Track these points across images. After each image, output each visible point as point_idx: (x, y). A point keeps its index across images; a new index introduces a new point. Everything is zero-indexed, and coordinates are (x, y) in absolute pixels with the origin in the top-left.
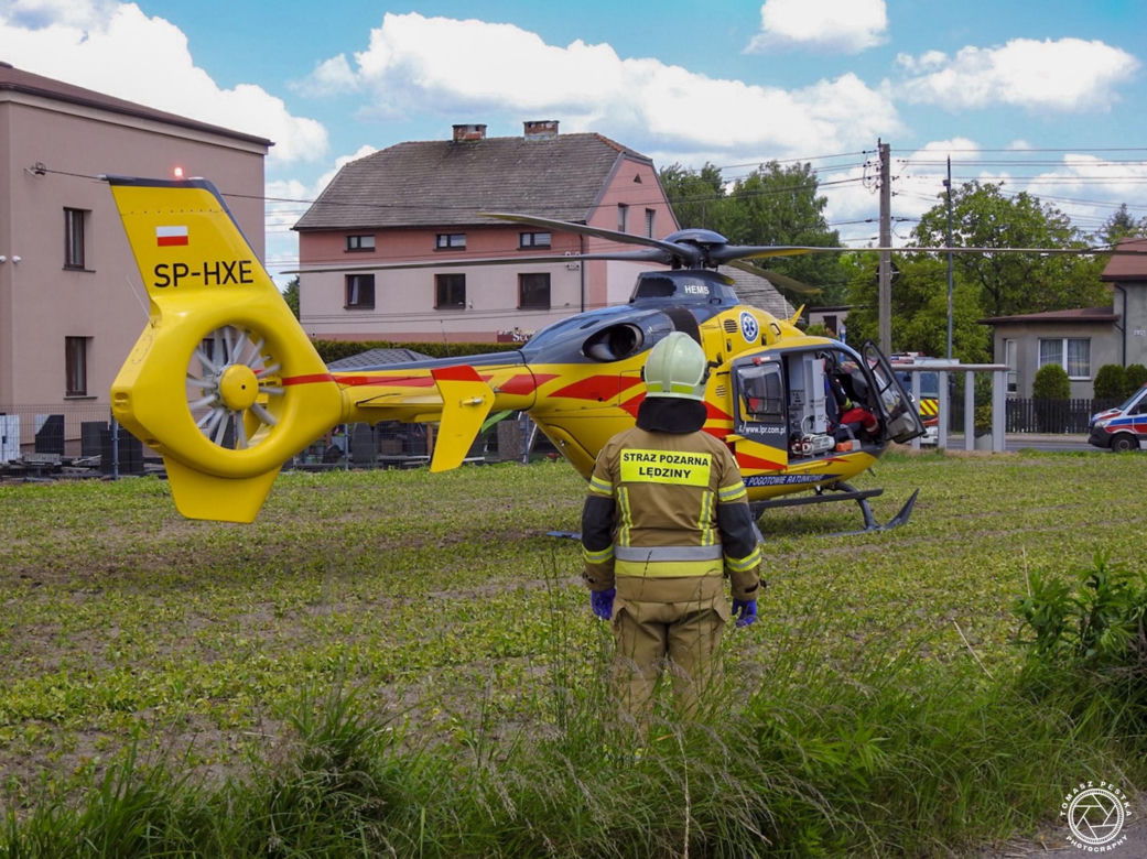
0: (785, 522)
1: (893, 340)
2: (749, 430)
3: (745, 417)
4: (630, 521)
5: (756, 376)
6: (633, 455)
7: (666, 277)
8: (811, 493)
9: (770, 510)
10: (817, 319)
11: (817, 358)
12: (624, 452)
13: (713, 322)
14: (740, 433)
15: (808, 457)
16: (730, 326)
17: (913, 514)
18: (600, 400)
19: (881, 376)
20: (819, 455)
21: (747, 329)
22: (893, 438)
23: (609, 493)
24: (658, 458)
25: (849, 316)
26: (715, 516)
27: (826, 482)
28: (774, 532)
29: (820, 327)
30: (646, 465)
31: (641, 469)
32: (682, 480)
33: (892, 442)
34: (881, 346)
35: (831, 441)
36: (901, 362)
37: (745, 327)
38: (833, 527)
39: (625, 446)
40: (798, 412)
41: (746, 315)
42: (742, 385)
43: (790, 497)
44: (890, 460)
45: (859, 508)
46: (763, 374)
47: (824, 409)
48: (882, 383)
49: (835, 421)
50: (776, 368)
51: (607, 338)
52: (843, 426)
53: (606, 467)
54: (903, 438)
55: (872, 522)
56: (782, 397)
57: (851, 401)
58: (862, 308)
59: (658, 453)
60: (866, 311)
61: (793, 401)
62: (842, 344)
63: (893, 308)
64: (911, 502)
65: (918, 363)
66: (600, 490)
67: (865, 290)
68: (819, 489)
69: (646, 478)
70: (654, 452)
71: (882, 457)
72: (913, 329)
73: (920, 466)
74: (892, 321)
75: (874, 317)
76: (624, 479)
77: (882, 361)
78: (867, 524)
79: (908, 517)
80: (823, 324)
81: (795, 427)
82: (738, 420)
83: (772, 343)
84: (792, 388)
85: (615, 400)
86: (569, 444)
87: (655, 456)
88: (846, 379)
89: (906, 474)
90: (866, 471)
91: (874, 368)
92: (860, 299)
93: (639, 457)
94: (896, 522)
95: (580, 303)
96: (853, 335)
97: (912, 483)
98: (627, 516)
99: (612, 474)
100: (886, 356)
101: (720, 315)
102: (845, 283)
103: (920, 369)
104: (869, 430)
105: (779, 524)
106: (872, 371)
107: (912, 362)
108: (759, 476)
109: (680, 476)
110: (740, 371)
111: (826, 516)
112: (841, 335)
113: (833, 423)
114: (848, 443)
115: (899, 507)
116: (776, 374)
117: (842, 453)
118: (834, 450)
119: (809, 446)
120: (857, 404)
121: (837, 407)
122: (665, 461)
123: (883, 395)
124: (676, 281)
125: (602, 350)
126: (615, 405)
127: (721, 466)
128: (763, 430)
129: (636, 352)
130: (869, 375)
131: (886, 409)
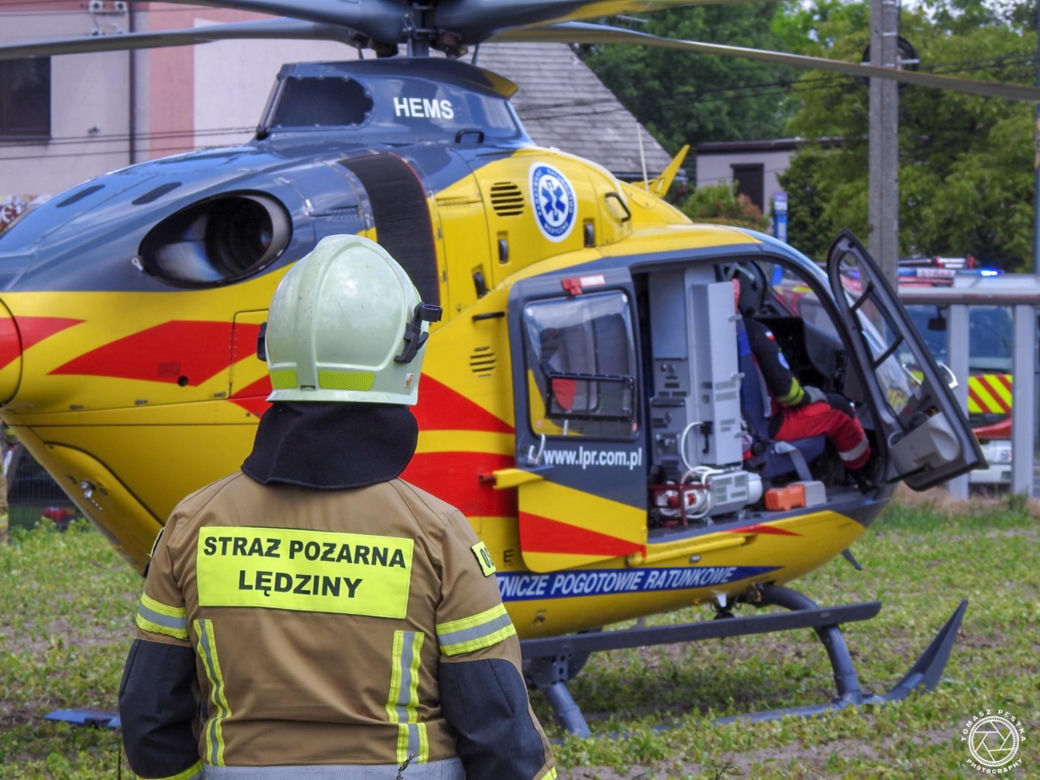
0: (639, 684)
1: (903, 226)
2: (552, 457)
3: (542, 425)
4: (224, 702)
5: (570, 323)
6: (225, 540)
7: (346, 76)
8: (703, 614)
9: (602, 654)
10: (716, 173)
11: (719, 279)
12: (206, 532)
13: (463, 188)
14: (529, 466)
15: (698, 524)
16: (507, 199)
17: (953, 663)
18: (182, 381)
19: (874, 322)
20: (724, 518)
21: (548, 207)
22: (904, 477)
23: (179, 633)
24: (283, 550)
25: (795, 164)
26: (431, 690)
27: (742, 584)
28: (614, 709)
29: (723, 194)
30: (255, 564)
31: (243, 574)
32: (341, 603)
33: (902, 485)
34: (872, 244)
35: (754, 484)
36: (923, 281)
37: (544, 201)
38: (757, 696)
39: (210, 519)
40: (673, 413)
41: (544, 171)
42: (536, 346)
43: (652, 622)
44: (895, 524)
45: (821, 648)
46: (587, 316)
47: (735, 404)
48: (878, 342)
49: (763, 435)
50: (619, 304)
51: (199, 227)
52: (783, 446)
53: (167, 571)
54: (930, 475)
55: (852, 682)
56: (632, 376)
57: (803, 383)
58: (826, 146)
59: (286, 536)
60: (837, 152)
61: (660, 384)
62: (780, 244)
63: (902, 146)
64: (949, 631)
65: (963, 286)
66: (156, 628)
67: (834, 101)
68: (723, 602)
69: (255, 598)
70: (274, 534)
71: (878, 519)
72: (951, 199)
73: (970, 541)
74: (901, 181)
75: (856, 167)
76: (207, 598)
77: (879, 288)
78: (841, 687)
79: (939, 673)
80: (730, 183)
81: (665, 449)
82: (525, 433)
83: (608, 243)
84: (657, 353)
85: (219, 382)
86: (104, 492)
87: (277, 543)
88: (791, 330)
89: (933, 561)
90: (840, 557)
91: (859, 303)
92: (821, 123)
93: (240, 545)
94: (911, 684)
95: (126, 130)
96: (803, 213)
97: (949, 582)
98: (218, 691)
99: (180, 587)
100: (884, 269)
101: (478, 172)
102: (784, 84)
103: (966, 300)
104: (846, 456)
105: (626, 688)
106: (852, 311)
107: (948, 282)
108: (576, 572)
109: (336, 592)
110: (530, 312)
111: (740, 668)
112: (774, 214)
113: (756, 438)
114: (793, 489)
115: (919, 644)
116: (618, 318)
117: (780, 512)
118: (760, 506)
119: (699, 498)
120: (816, 394)
121: (768, 400)
122: (300, 556)
123: (881, 370)
124: (372, 86)
125: (189, 259)
126: (219, 396)
127: (438, 567)
128: (587, 458)
129: (272, 263)
130: (845, 321)
131: (888, 406)
